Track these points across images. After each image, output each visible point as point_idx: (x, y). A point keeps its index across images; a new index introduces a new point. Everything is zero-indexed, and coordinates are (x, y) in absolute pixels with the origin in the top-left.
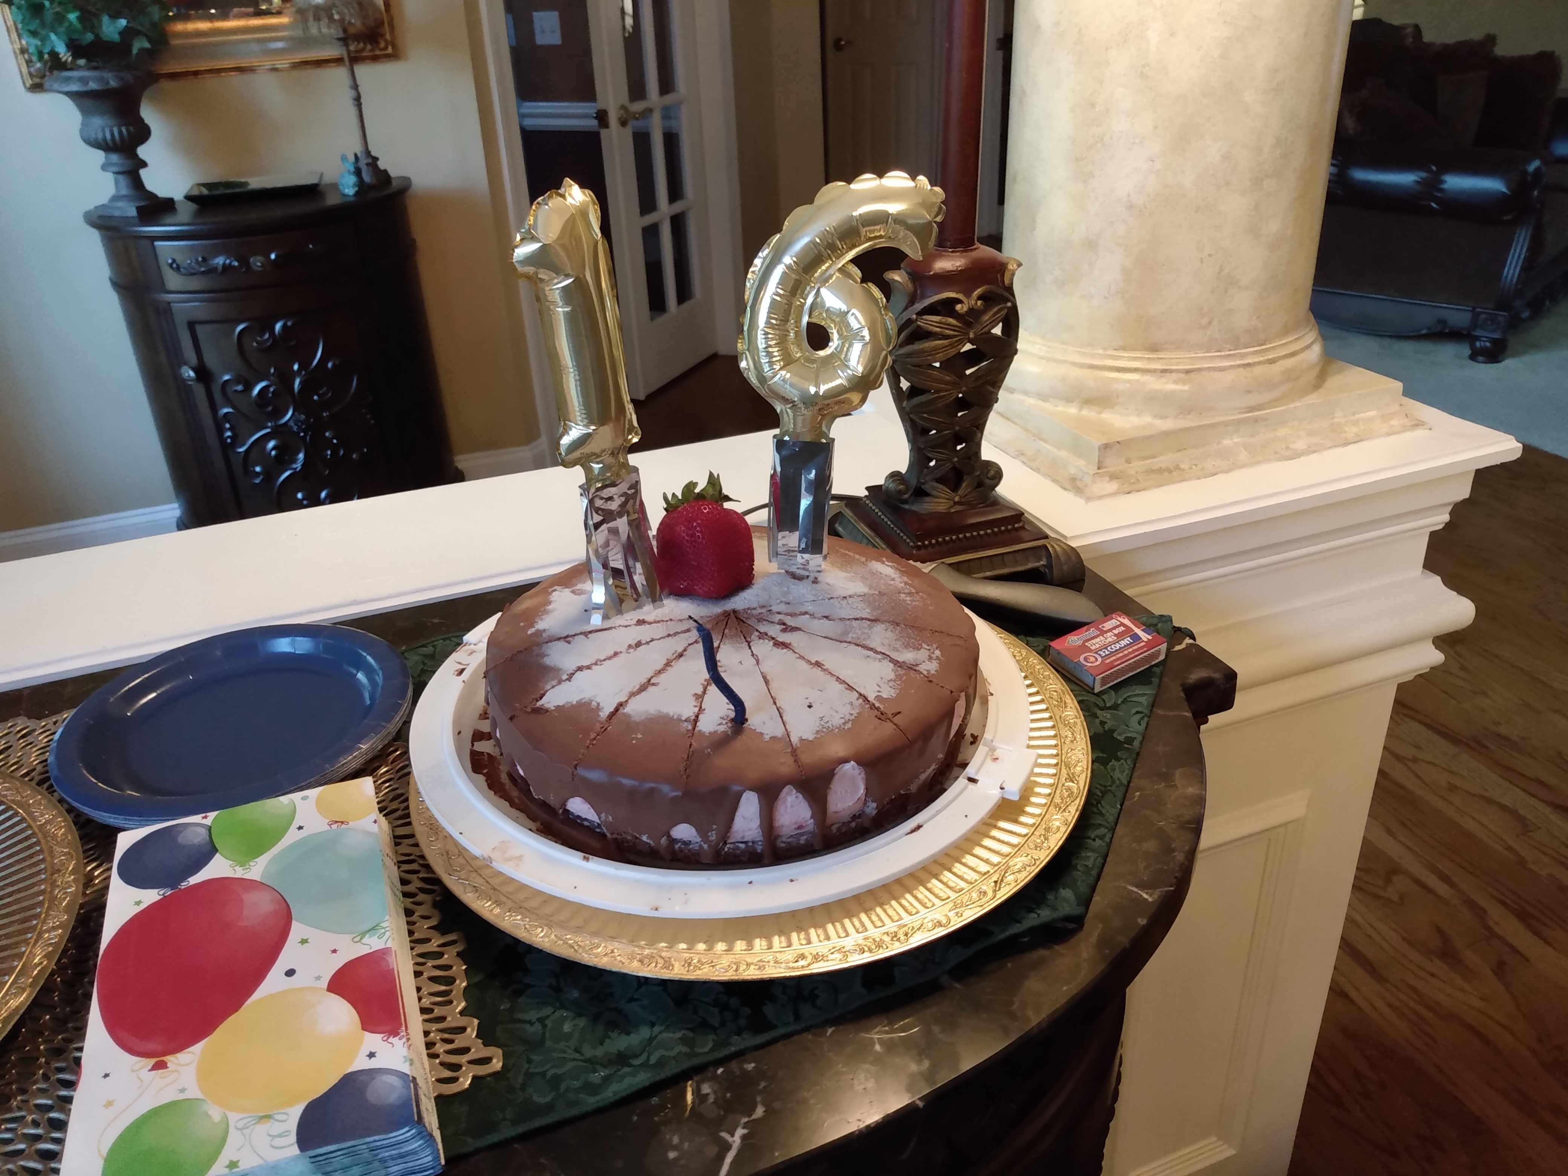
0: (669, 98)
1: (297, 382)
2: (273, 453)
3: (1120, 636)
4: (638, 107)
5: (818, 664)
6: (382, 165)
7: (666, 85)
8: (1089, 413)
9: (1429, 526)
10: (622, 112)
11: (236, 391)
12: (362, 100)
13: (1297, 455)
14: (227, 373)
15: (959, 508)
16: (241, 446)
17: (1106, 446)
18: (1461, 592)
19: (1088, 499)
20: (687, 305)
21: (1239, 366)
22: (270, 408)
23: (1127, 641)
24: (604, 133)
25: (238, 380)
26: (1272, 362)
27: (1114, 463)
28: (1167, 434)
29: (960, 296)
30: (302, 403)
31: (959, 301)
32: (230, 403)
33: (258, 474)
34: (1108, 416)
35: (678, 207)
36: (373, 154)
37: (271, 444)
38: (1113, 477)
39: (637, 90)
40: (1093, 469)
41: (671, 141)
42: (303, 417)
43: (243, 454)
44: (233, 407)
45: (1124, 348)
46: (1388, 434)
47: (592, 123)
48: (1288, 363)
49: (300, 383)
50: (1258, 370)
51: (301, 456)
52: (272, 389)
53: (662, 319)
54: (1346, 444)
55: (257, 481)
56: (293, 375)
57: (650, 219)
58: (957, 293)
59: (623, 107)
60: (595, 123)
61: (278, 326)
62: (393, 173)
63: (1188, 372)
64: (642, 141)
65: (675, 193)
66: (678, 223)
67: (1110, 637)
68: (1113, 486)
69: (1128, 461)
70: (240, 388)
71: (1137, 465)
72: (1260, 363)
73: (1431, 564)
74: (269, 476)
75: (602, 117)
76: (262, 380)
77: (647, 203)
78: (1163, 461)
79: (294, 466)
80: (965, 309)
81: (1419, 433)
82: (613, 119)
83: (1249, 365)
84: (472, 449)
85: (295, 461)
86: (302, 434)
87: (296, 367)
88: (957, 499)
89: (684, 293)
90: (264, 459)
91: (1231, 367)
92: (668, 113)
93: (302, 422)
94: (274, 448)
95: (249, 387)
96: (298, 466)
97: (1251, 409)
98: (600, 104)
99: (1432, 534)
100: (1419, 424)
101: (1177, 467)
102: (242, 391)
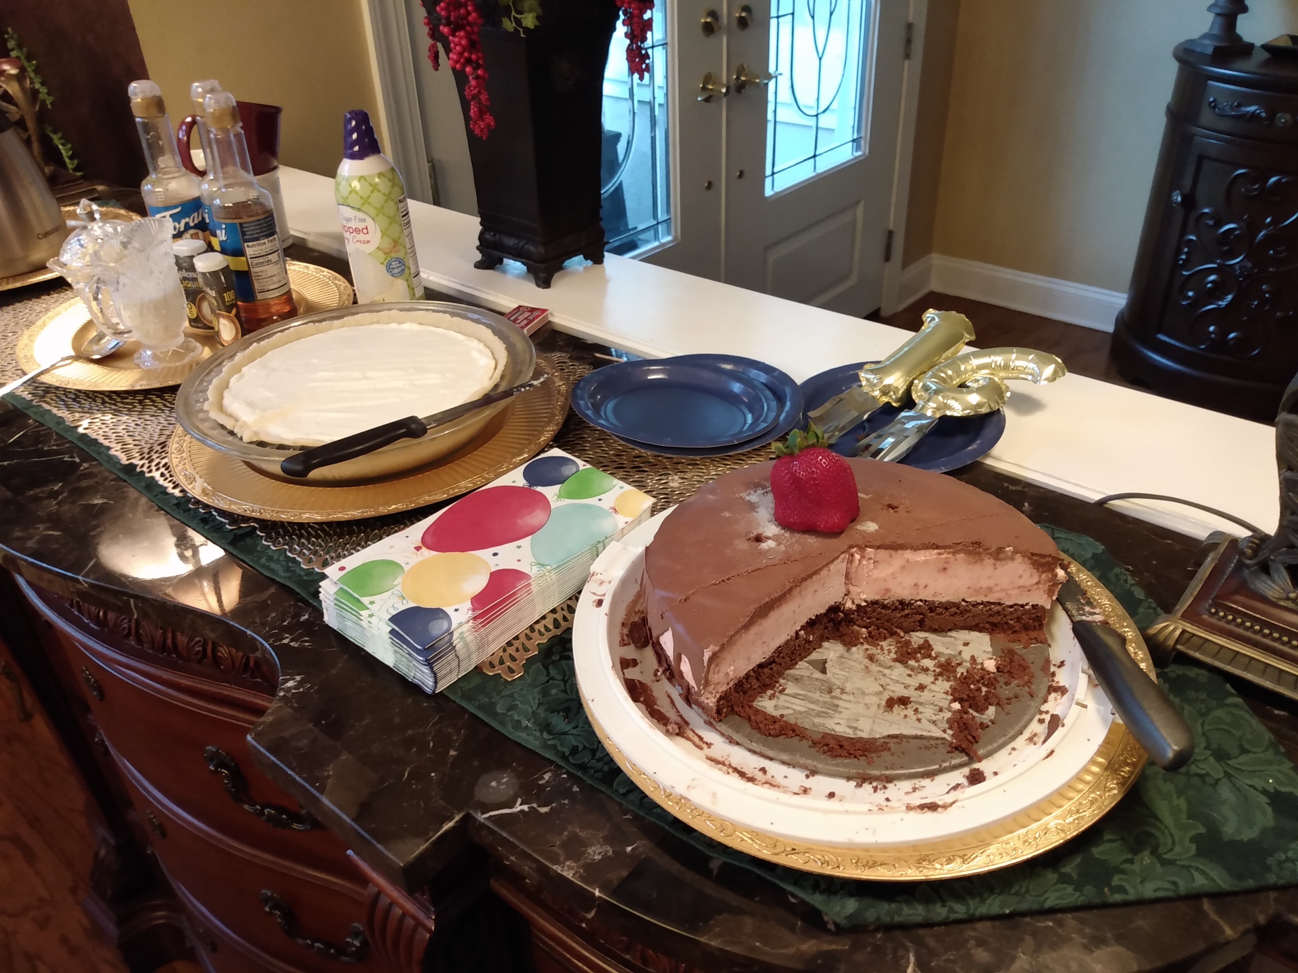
2: (1209, 285)
11: (1207, 224)
14: (1208, 207)
15: (1289, 604)
16: (1186, 271)
22: (1226, 248)
25: (1214, 215)
30: (1256, 252)
32: (1198, 232)
33: (1188, 298)
37: (1212, 278)
42: (1249, 265)
43: (1185, 277)
44: (1199, 236)
49: (1263, 235)
51: (1230, 297)
52: (1237, 233)
55: (1185, 303)
56: (1262, 226)
61: (1272, 180)
74: (1196, 303)
76: (1233, 223)
79: (1220, 303)
85: (1223, 299)
86: (1241, 279)
87: (1269, 220)
88: (1292, 595)
90: (1200, 287)
93: (1247, 270)
94: (1212, 282)
95: (1219, 224)
96: (1223, 303)
102: (1211, 226)
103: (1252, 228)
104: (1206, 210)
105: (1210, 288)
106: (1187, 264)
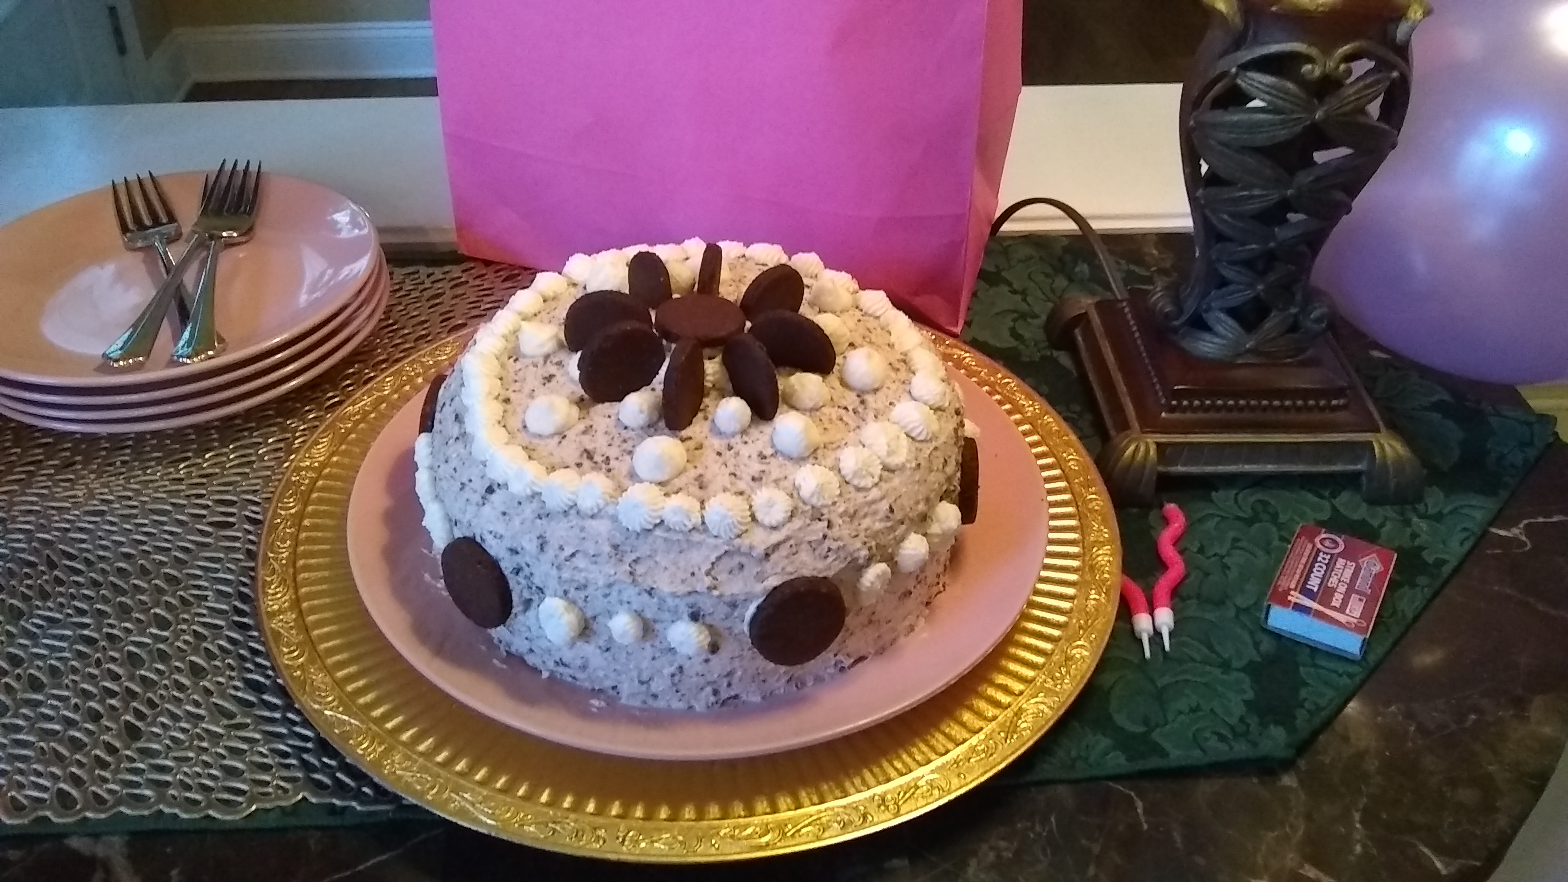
15: (1249, 359)
29: (1313, 52)
31: (1309, 59)
58: (1310, 45)
80: (1317, 72)
88: (1250, 344)
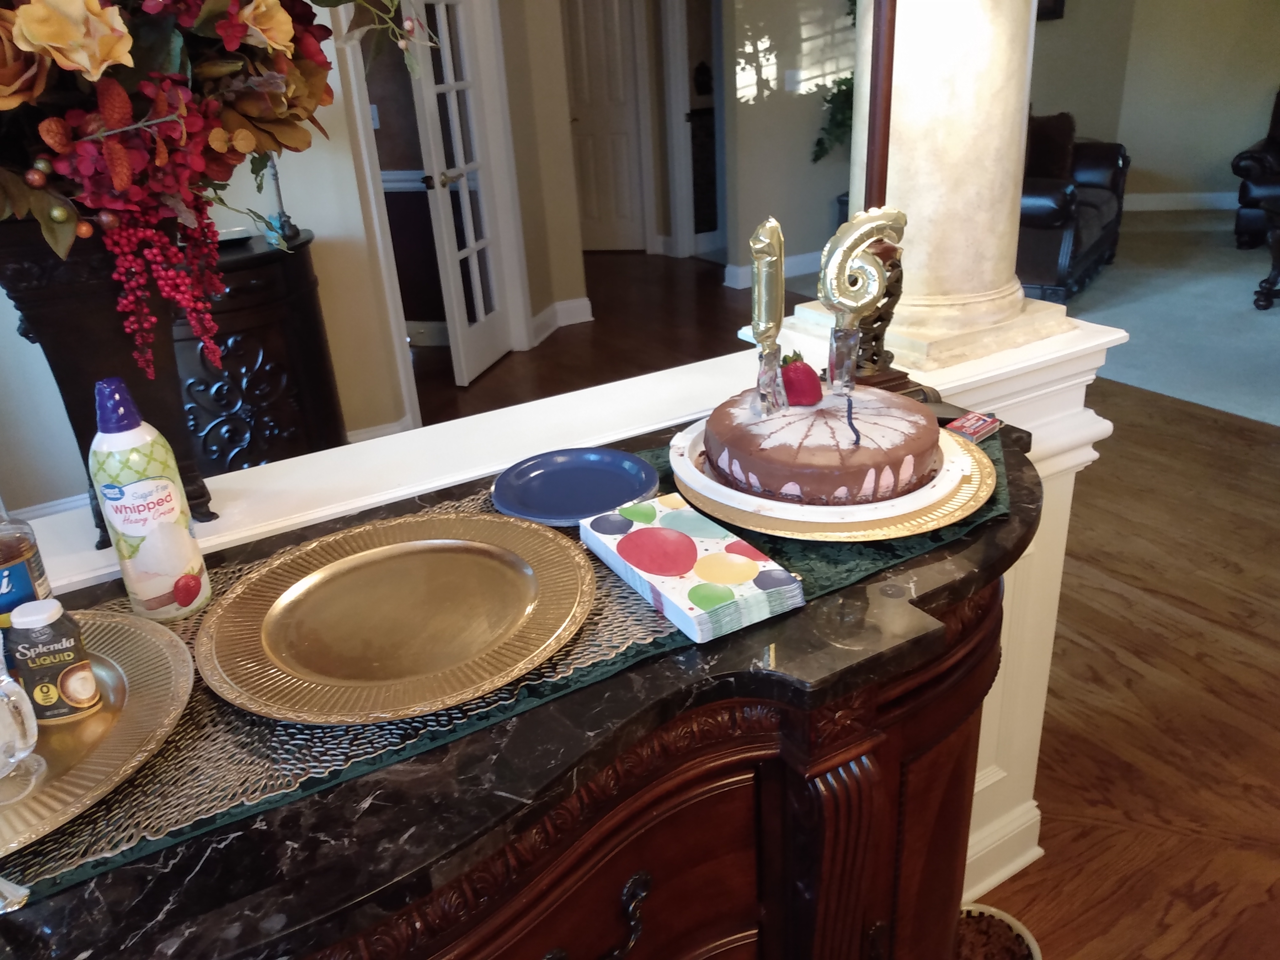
0: (471, 165)
1: (245, 381)
2: (227, 435)
3: (978, 420)
4: (452, 173)
5: (875, 424)
6: (293, 221)
7: (469, 157)
8: (913, 330)
9: (1086, 381)
10: (443, 177)
11: (198, 391)
12: (279, 175)
13: (1019, 346)
14: (191, 377)
15: (877, 373)
16: (202, 431)
17: (931, 344)
18: (1105, 417)
19: (926, 371)
20: (490, 315)
21: (989, 300)
22: (224, 402)
23: (981, 422)
24: (430, 192)
25: (199, 382)
26: (1003, 297)
27: (934, 353)
28: (957, 337)
30: (247, 397)
32: (193, 400)
33: (215, 452)
34: (923, 331)
35: (481, 244)
36: (287, 214)
37: (224, 429)
38: (935, 360)
39: (450, 162)
40: (925, 357)
41: (474, 196)
42: (249, 407)
43: (203, 438)
44: (196, 402)
45: (928, 295)
46: (1062, 333)
47: (421, 186)
48: (1011, 297)
49: (247, 382)
50: (997, 302)
51: (248, 435)
52: (226, 388)
53: (476, 325)
54: (1043, 339)
55: (215, 457)
56: (241, 376)
57: (463, 254)
59: (443, 174)
60: (424, 185)
61: (230, 342)
62: (300, 227)
63: (964, 304)
64: (455, 197)
65: (479, 235)
66: (482, 255)
67: (973, 421)
68: (935, 365)
69: (941, 352)
70: (202, 388)
71: (945, 355)
72: (998, 298)
73: (1089, 403)
74: (223, 453)
75: (428, 181)
76: (218, 382)
77: (461, 243)
78: (957, 351)
79: (242, 444)
81: (1077, 332)
82: (437, 181)
83: (993, 299)
84: (356, 428)
85: (242, 440)
86: (248, 420)
87: (244, 370)
88: (877, 369)
89: (489, 308)
90: (219, 439)
91: (985, 301)
92: (472, 177)
93: (250, 411)
94: (227, 432)
95: (208, 387)
96: (245, 444)
97: (995, 323)
98: (427, 173)
99: (1088, 387)
100: (1076, 327)
101: (964, 355)
102: (203, 390)
103: (235, 379)
104: (191, 381)
105: (229, 437)
106: (198, 428)
